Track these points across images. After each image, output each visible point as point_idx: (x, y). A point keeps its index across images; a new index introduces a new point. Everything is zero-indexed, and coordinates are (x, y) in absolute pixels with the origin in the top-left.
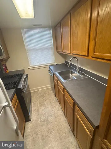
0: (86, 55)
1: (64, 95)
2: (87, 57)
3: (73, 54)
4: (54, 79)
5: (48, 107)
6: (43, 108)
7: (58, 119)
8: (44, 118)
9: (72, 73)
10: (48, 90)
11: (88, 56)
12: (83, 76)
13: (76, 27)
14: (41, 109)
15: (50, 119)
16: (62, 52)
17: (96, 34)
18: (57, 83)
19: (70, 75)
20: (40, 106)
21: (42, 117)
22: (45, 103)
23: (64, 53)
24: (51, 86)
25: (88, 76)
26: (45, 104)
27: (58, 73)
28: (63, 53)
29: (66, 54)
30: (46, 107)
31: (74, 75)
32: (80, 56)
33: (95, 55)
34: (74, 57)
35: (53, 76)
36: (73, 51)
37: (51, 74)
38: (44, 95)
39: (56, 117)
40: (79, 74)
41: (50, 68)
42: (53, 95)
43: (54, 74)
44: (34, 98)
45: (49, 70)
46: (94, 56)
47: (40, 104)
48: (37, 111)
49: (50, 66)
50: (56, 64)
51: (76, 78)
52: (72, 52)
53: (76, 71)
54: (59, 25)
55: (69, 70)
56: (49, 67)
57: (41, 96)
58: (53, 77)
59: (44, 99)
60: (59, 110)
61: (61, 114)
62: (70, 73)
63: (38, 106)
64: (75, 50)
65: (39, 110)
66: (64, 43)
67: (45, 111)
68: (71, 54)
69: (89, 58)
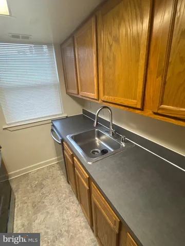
0: (139, 106)
1: (90, 191)
2: (139, 111)
3: (104, 101)
4: (63, 149)
5: (52, 214)
6: (40, 217)
7: (77, 242)
9: (99, 135)
10: (51, 170)
11: (142, 109)
12: (123, 143)
13: (111, 46)
14: (37, 221)
16: (78, 94)
18: (70, 160)
19: (96, 140)
20: (34, 213)
22: (46, 201)
23: (81, 97)
24: (58, 160)
25: (133, 144)
26: (45, 205)
28: (79, 96)
29: (88, 99)
30: (48, 213)
34: (105, 107)
35: (62, 144)
36: (104, 94)
37: (58, 139)
38: (44, 183)
41: (53, 125)
42: (63, 180)
43: (62, 140)
44: (20, 192)
45: (52, 130)
46: (160, 112)
47: (34, 207)
49: (53, 120)
50: (67, 117)
52: (102, 97)
54: (70, 41)
55: (95, 130)
56: (52, 123)
57: (36, 186)
58: (61, 146)
59: (43, 194)
60: (79, 215)
61: (83, 224)
62: (96, 136)
63: (30, 212)
64: (108, 94)
65: (31, 224)
66: (82, 78)
67: (47, 226)
68: (100, 100)
69: (144, 114)
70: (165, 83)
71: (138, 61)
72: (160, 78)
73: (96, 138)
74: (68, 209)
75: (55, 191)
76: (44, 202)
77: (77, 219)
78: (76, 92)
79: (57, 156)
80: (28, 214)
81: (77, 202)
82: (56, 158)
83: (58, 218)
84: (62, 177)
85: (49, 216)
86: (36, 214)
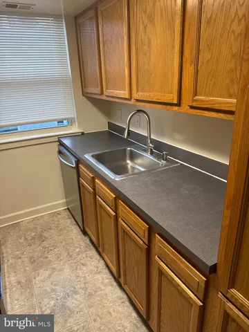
0: (175, 101)
1: (116, 217)
2: (176, 108)
3: (137, 100)
5: (61, 270)
6: (44, 274)
7: (98, 298)
8: (52, 303)
9: (133, 157)
10: (55, 218)
11: (179, 104)
12: (164, 162)
13: (145, 27)
14: (38, 278)
15: (71, 303)
16: (102, 93)
17: (198, 50)
18: (90, 188)
19: (128, 164)
20: (34, 270)
21: (46, 300)
22: (51, 256)
23: (107, 99)
24: (67, 204)
25: (178, 163)
26: (50, 261)
27: (93, 156)
28: (104, 97)
30: (54, 269)
31: (139, 161)
32: (159, 106)
33: (196, 101)
34: (139, 111)
35: (77, 168)
36: (137, 91)
37: (70, 161)
38: (45, 234)
39: (90, 295)
40: (155, 157)
44: (9, 246)
46: (194, 104)
47: (32, 263)
48: (26, 286)
49: (61, 137)
50: (83, 133)
51: (143, 170)
52: (135, 96)
53: (145, 150)
54: (93, 15)
55: (126, 149)
56: (60, 141)
57: (33, 238)
59: (44, 248)
60: (100, 272)
61: (106, 281)
62: (128, 157)
63: (28, 269)
64: (143, 90)
65: (31, 281)
66: (108, 68)
67: (54, 283)
68: (132, 100)
69: (181, 111)
70: (197, 72)
71: (173, 47)
72: (193, 66)
73: (128, 161)
74: (83, 264)
75: (63, 244)
76: (46, 258)
77: (97, 276)
78: (98, 91)
79: (66, 198)
80: (25, 271)
81: (98, 257)
82: (65, 200)
83: (70, 275)
84: (73, 228)
85: (56, 272)
86: (36, 270)
